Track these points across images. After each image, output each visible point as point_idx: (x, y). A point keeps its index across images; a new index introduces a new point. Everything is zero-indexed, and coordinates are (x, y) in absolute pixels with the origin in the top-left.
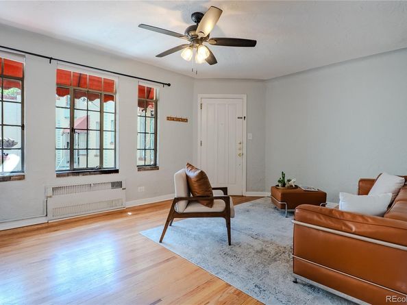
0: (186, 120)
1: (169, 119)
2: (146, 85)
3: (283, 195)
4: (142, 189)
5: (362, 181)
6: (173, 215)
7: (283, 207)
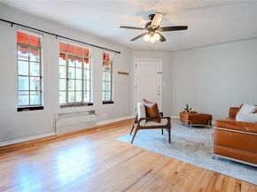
0: (127, 74)
1: (119, 73)
2: (106, 52)
3: (189, 116)
4: (105, 115)
5: (231, 108)
6: (139, 128)
7: (189, 123)
